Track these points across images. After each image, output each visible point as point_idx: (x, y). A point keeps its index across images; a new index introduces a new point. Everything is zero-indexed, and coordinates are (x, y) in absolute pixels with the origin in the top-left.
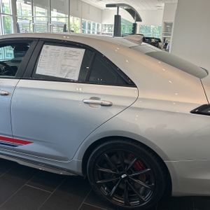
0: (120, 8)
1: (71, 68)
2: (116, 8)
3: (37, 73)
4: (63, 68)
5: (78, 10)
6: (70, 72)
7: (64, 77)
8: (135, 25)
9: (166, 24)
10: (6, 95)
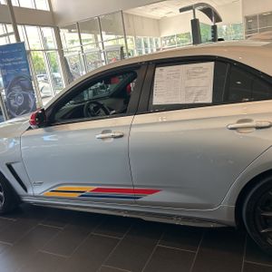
0: (196, 10)
1: (199, 89)
2: (192, 11)
3: (154, 103)
4: (190, 91)
6: (199, 93)
7: (191, 102)
8: (214, 28)
9: (247, 18)
10: (121, 136)
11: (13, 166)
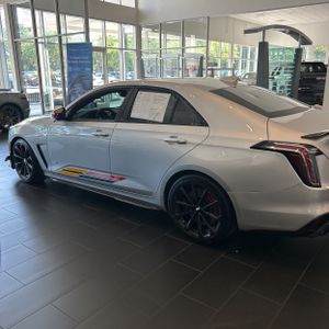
4: (152, 112)
5: (227, 31)
6: (157, 114)
11: (42, 147)
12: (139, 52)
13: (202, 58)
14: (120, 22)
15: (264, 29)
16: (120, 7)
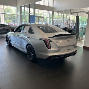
12: (53, 18)
13: (68, 20)
14: (48, 10)
15: (78, 12)
16: (48, 7)
